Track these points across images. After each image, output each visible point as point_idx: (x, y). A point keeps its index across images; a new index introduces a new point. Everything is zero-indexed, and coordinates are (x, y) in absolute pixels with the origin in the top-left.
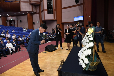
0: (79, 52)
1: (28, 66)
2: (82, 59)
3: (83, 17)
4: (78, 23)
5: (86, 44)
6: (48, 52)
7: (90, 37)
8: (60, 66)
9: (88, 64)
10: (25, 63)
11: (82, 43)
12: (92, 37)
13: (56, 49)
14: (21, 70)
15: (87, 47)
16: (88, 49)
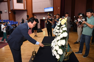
0: (51, 43)
2: (56, 50)
3: (52, 9)
4: (48, 14)
5: (59, 34)
7: (63, 27)
8: (32, 58)
9: (62, 55)
12: (66, 27)
13: (26, 40)
15: (60, 37)
16: (61, 39)
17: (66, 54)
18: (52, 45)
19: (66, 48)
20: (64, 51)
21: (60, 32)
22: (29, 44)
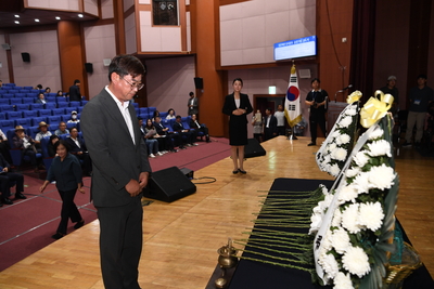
0: (311, 213)
1: (58, 275)
2: (333, 251)
3: (313, 44)
4: (293, 68)
5: (349, 173)
6: (157, 205)
7: (370, 137)
8: (216, 275)
9: (367, 277)
10: (48, 257)
11: (318, 162)
12: (384, 137)
13: (192, 190)
15: (356, 190)
16: (361, 199)
17: (388, 272)
18: (313, 226)
19: (384, 247)
20: (374, 259)
21: (354, 164)
22: (203, 209)
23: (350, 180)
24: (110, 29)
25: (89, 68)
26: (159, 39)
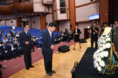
0: (94, 54)
1: (41, 67)
2: (98, 62)
3: (98, 16)
4: (94, 22)
5: (102, 45)
6: (61, 53)
7: (106, 37)
8: (74, 68)
9: (104, 67)
11: (98, 43)
12: (109, 37)
13: (69, 50)
14: (34, 70)
16: (104, 50)
18: (94, 57)
21: (103, 43)
22: (72, 54)
23: (102, 47)
24: (51, 15)
25: (47, 24)
26: (62, 17)
